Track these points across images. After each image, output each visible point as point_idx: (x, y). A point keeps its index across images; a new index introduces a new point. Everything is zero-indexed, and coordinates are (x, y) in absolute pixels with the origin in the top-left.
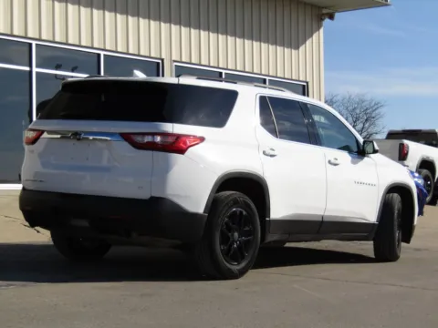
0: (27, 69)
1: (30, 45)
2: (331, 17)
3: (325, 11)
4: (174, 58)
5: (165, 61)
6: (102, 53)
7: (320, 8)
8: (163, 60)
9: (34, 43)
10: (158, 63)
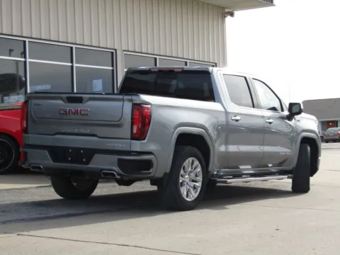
0: (23, 59)
1: (25, 42)
2: (232, 15)
3: (227, 10)
4: (123, 49)
5: (117, 51)
6: (74, 46)
7: (224, 8)
8: (116, 50)
9: (27, 40)
10: (112, 53)
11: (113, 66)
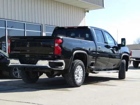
0: (5, 28)
1: (5, 21)
2: (88, 12)
3: (86, 10)
4: (45, 24)
5: (43, 25)
6: (25, 23)
9: (6, 20)
10: (41, 26)
11: (41, 31)
